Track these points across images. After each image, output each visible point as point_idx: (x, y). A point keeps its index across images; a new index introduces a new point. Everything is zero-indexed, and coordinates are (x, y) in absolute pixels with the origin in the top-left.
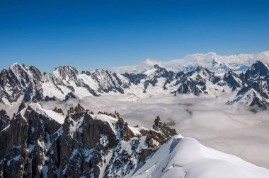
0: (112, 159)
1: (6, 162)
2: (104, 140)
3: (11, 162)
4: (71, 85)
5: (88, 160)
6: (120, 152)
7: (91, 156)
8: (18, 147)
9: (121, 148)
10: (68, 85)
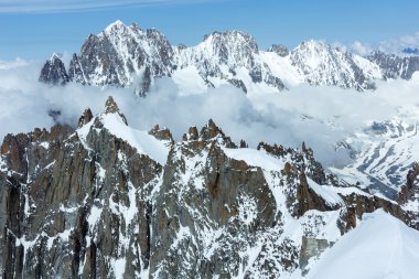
0: (260, 256)
1: (44, 240)
2: (248, 210)
3: (55, 242)
4: (238, 77)
5: (208, 254)
6: (279, 243)
7: (216, 245)
8: (70, 210)
9: (281, 232)
10: (231, 76)
